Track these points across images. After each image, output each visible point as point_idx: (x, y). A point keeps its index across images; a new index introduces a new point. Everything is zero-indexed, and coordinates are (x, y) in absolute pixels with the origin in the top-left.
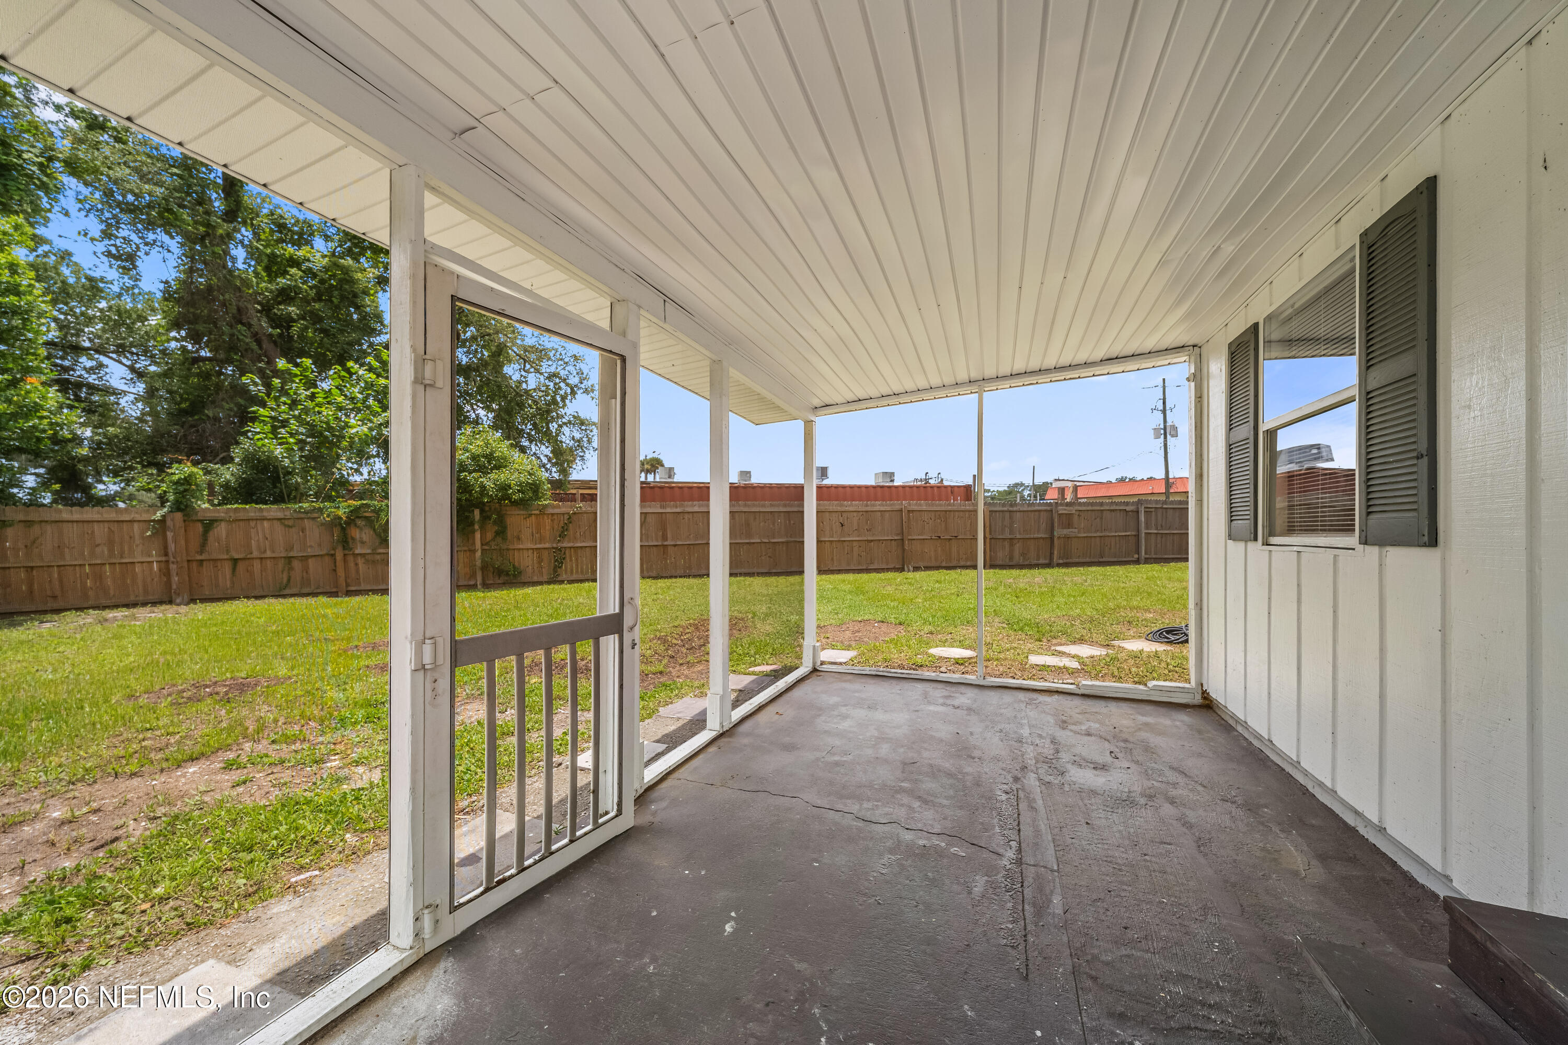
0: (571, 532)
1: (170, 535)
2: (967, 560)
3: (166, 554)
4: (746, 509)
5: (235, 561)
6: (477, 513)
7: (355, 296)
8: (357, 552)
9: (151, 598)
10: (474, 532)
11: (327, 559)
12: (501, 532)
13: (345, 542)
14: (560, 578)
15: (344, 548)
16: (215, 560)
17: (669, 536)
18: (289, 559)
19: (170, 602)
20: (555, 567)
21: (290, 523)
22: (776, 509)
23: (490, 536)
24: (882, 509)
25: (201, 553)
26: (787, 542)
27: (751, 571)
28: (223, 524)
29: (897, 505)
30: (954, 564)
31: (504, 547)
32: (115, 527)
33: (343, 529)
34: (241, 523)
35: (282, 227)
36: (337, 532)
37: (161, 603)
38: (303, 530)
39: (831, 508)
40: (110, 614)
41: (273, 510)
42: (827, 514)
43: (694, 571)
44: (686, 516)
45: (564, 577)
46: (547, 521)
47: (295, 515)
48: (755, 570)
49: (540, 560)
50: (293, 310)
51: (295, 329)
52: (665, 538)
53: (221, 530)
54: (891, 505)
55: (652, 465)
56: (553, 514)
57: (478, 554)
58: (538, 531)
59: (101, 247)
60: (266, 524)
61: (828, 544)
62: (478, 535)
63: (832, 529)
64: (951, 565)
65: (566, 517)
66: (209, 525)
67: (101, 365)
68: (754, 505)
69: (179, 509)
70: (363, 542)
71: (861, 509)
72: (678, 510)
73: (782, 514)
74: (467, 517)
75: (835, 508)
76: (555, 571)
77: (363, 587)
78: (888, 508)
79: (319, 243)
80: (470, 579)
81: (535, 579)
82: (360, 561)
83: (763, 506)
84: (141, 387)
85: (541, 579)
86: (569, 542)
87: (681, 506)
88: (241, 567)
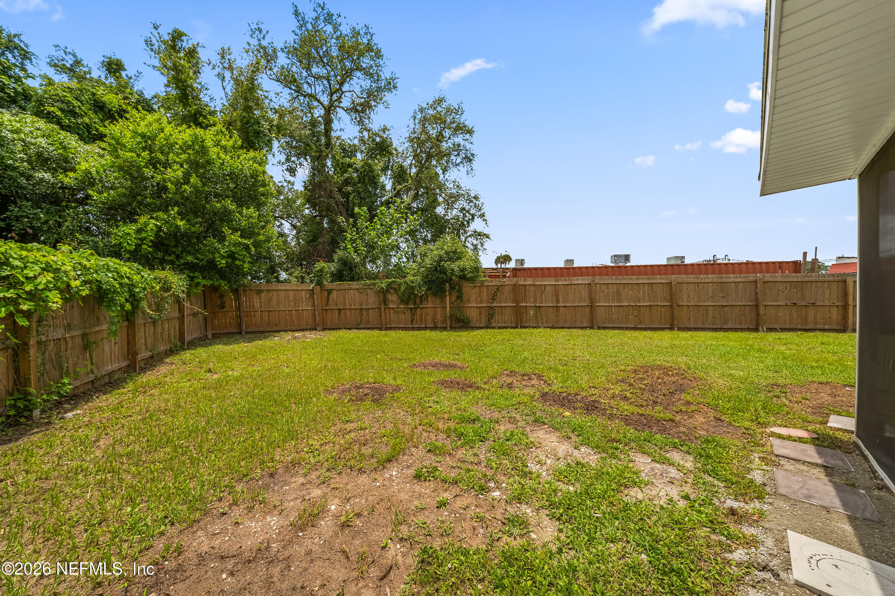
0: (499, 297)
1: (315, 296)
2: (825, 323)
3: (314, 306)
4: (617, 282)
5: (340, 310)
6: (447, 285)
7: (374, 178)
8: (391, 306)
9: (309, 327)
10: (445, 296)
11: (377, 310)
12: (460, 297)
13: (385, 301)
14: (492, 325)
15: (385, 305)
16: (332, 309)
17: (560, 300)
18: (361, 309)
19: (316, 329)
20: (489, 318)
21: (362, 291)
22: (641, 281)
23: (454, 299)
24: (737, 280)
25: (327, 305)
26: (650, 306)
27: (620, 326)
28: (335, 292)
29: (751, 277)
30: (811, 326)
31: (462, 305)
32: (296, 292)
33: (384, 294)
34: (342, 291)
35: (344, 150)
36: (381, 295)
37: (313, 329)
38: (367, 295)
39: (688, 280)
40: (297, 334)
41: (355, 285)
42: (685, 285)
43: (578, 324)
44: (573, 287)
45: (494, 325)
46: (485, 290)
47: (364, 287)
48: (624, 325)
49: (480, 314)
50: (350, 189)
51: (351, 198)
52: (557, 301)
53: (334, 294)
54: (745, 277)
55: (505, 259)
56: (488, 286)
57: (448, 309)
58: (480, 297)
59: (285, 167)
60: (352, 291)
61: (685, 308)
62: (448, 298)
63: (689, 296)
64: (807, 327)
65: (496, 287)
66: (330, 292)
67: (282, 224)
68: (623, 279)
69: (319, 284)
70: (392, 302)
71: (715, 280)
72: (567, 283)
73: (646, 285)
74: (442, 288)
75: (692, 280)
76: (489, 321)
77: (393, 326)
78: (743, 280)
79: (359, 156)
80: (443, 324)
81: (478, 325)
82: (391, 311)
83: (632, 279)
84: (294, 232)
85: (481, 325)
86: (497, 303)
87: (570, 280)
88: (342, 312)
